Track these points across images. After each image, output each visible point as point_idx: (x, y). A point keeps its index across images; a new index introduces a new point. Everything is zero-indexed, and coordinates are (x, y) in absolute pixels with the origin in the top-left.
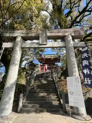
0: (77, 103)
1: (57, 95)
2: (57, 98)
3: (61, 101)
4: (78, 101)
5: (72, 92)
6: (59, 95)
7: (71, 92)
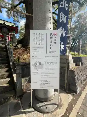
0: (47, 82)
1: (8, 66)
2: (7, 71)
3: (15, 76)
4: (48, 80)
5: (40, 63)
6: (12, 67)
7: (38, 64)
